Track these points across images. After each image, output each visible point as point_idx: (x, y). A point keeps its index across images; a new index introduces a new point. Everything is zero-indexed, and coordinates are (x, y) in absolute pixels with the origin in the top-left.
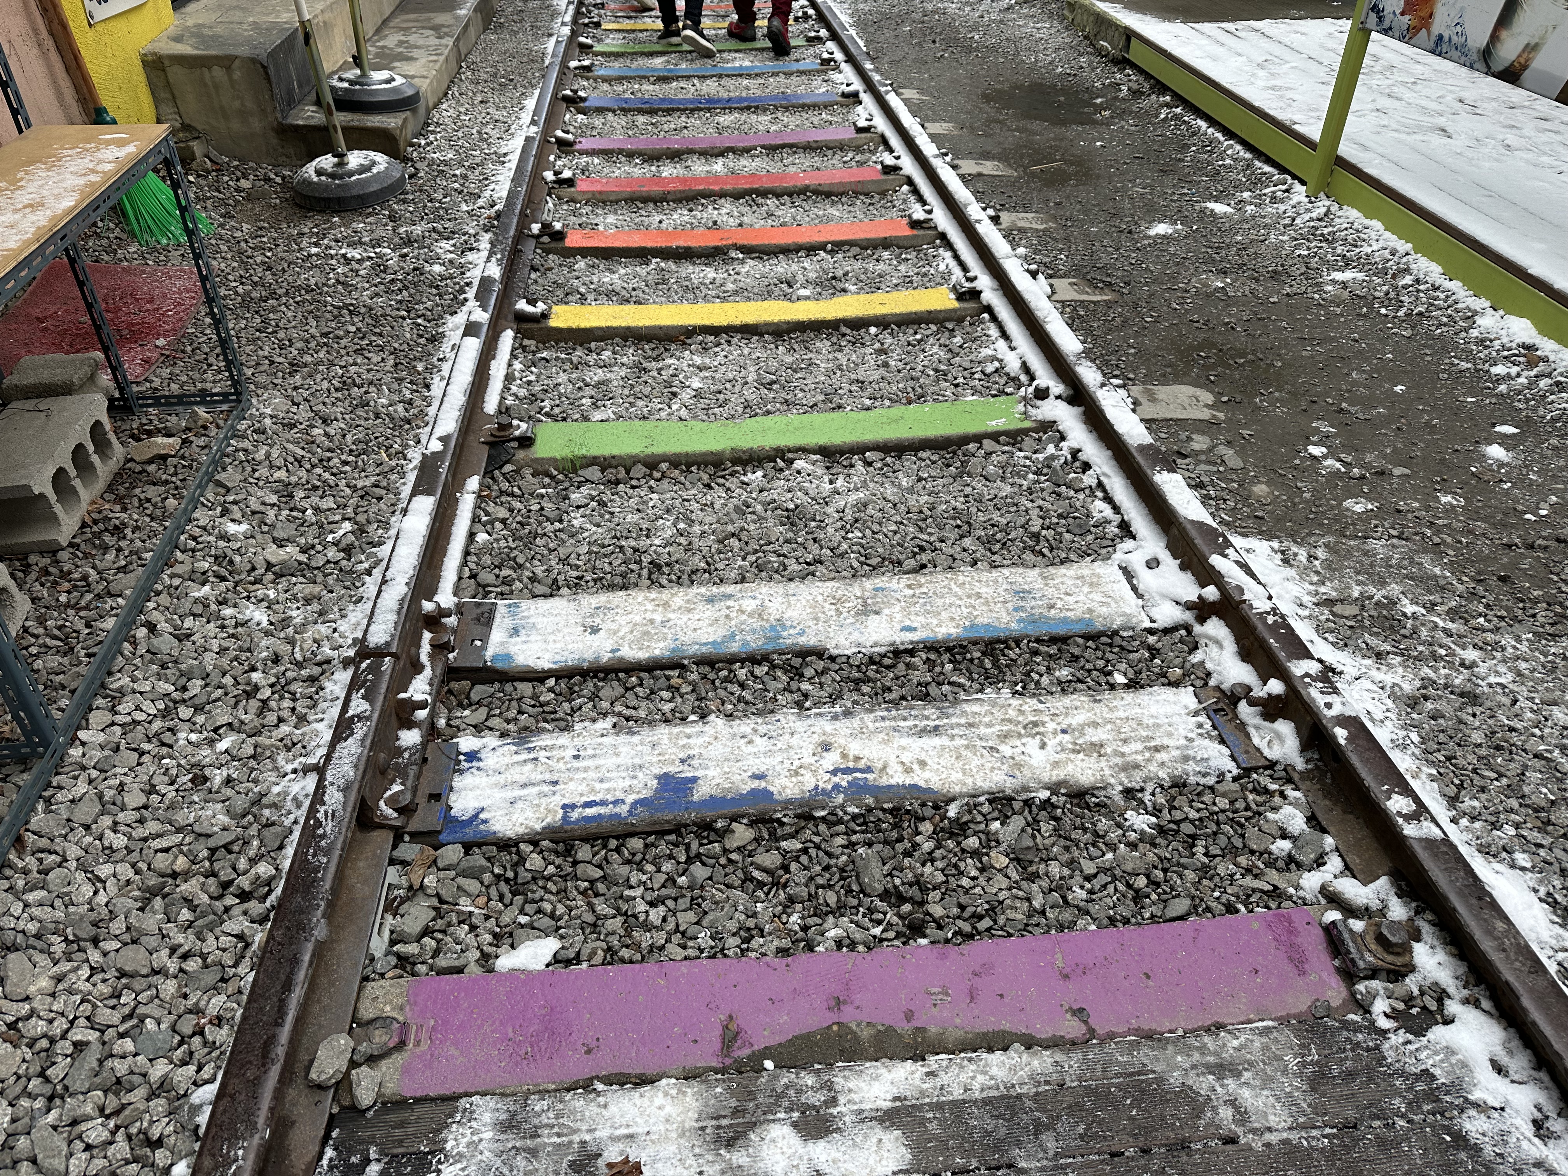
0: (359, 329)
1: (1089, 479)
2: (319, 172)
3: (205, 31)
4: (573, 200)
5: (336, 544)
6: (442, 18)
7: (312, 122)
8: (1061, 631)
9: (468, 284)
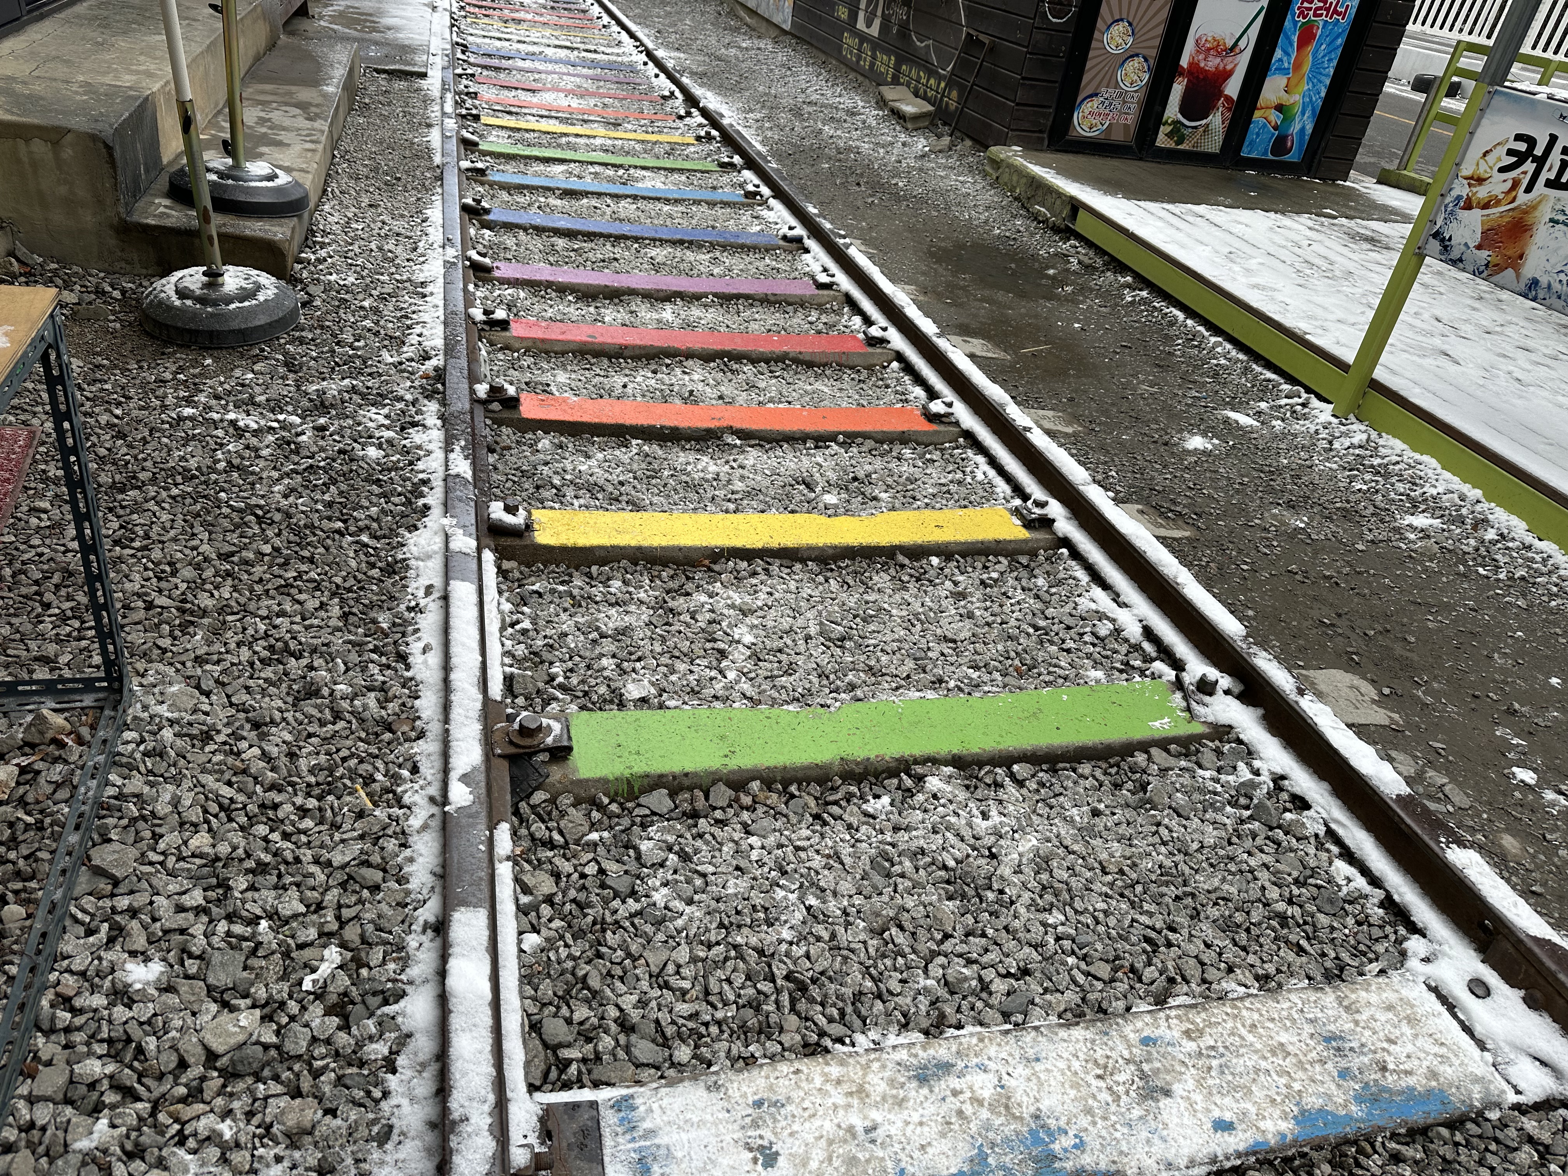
0: (276, 549)
1: (1312, 824)
2: (182, 293)
3: (18, 87)
4: (506, 348)
5: (319, 995)
6: (305, 94)
7: (168, 223)
8: (1417, 1116)
9: (425, 482)
